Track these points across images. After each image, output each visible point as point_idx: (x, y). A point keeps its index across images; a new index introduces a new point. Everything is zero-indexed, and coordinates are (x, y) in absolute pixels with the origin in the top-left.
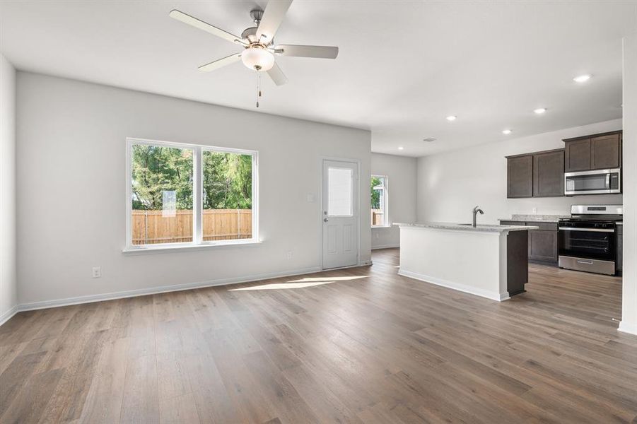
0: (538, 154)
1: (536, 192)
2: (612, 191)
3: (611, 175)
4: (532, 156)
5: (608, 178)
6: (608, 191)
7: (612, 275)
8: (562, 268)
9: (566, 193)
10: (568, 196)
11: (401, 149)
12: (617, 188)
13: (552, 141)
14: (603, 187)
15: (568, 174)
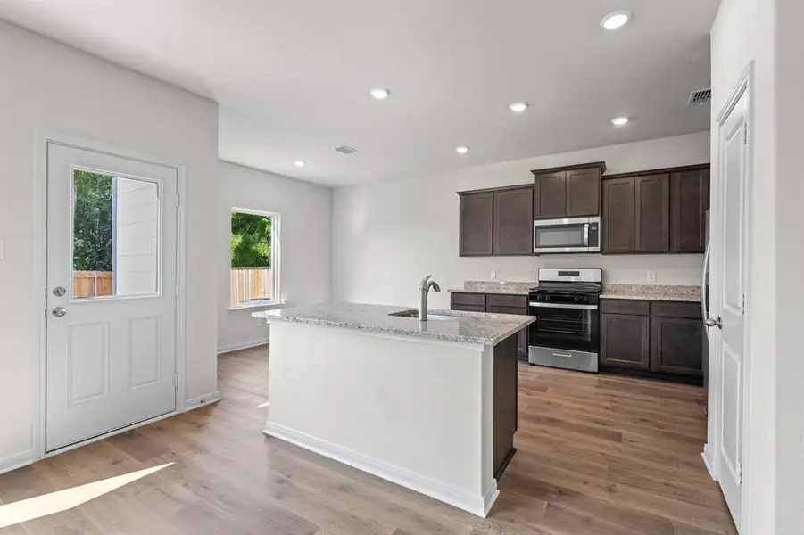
0: (501, 190)
1: (497, 249)
2: (591, 249)
3: (591, 225)
4: (492, 193)
5: (586, 230)
6: (586, 249)
7: (594, 373)
8: (533, 365)
9: (536, 250)
10: (538, 254)
11: (298, 166)
12: (597, 246)
13: (516, 173)
14: (579, 243)
15: (537, 223)
